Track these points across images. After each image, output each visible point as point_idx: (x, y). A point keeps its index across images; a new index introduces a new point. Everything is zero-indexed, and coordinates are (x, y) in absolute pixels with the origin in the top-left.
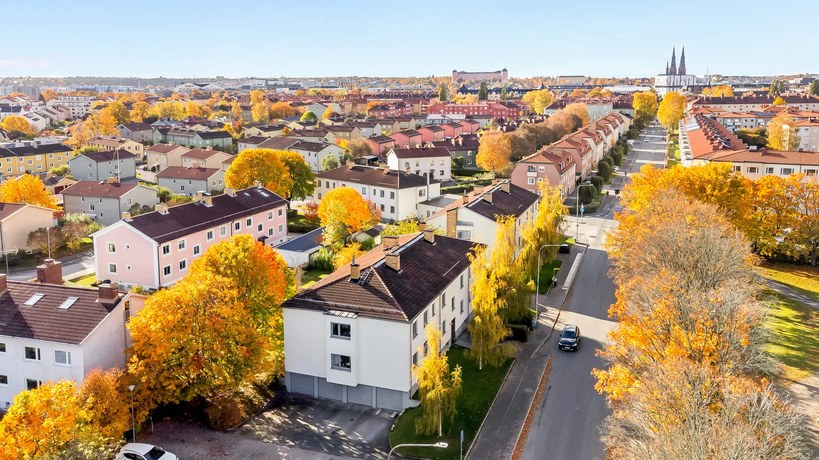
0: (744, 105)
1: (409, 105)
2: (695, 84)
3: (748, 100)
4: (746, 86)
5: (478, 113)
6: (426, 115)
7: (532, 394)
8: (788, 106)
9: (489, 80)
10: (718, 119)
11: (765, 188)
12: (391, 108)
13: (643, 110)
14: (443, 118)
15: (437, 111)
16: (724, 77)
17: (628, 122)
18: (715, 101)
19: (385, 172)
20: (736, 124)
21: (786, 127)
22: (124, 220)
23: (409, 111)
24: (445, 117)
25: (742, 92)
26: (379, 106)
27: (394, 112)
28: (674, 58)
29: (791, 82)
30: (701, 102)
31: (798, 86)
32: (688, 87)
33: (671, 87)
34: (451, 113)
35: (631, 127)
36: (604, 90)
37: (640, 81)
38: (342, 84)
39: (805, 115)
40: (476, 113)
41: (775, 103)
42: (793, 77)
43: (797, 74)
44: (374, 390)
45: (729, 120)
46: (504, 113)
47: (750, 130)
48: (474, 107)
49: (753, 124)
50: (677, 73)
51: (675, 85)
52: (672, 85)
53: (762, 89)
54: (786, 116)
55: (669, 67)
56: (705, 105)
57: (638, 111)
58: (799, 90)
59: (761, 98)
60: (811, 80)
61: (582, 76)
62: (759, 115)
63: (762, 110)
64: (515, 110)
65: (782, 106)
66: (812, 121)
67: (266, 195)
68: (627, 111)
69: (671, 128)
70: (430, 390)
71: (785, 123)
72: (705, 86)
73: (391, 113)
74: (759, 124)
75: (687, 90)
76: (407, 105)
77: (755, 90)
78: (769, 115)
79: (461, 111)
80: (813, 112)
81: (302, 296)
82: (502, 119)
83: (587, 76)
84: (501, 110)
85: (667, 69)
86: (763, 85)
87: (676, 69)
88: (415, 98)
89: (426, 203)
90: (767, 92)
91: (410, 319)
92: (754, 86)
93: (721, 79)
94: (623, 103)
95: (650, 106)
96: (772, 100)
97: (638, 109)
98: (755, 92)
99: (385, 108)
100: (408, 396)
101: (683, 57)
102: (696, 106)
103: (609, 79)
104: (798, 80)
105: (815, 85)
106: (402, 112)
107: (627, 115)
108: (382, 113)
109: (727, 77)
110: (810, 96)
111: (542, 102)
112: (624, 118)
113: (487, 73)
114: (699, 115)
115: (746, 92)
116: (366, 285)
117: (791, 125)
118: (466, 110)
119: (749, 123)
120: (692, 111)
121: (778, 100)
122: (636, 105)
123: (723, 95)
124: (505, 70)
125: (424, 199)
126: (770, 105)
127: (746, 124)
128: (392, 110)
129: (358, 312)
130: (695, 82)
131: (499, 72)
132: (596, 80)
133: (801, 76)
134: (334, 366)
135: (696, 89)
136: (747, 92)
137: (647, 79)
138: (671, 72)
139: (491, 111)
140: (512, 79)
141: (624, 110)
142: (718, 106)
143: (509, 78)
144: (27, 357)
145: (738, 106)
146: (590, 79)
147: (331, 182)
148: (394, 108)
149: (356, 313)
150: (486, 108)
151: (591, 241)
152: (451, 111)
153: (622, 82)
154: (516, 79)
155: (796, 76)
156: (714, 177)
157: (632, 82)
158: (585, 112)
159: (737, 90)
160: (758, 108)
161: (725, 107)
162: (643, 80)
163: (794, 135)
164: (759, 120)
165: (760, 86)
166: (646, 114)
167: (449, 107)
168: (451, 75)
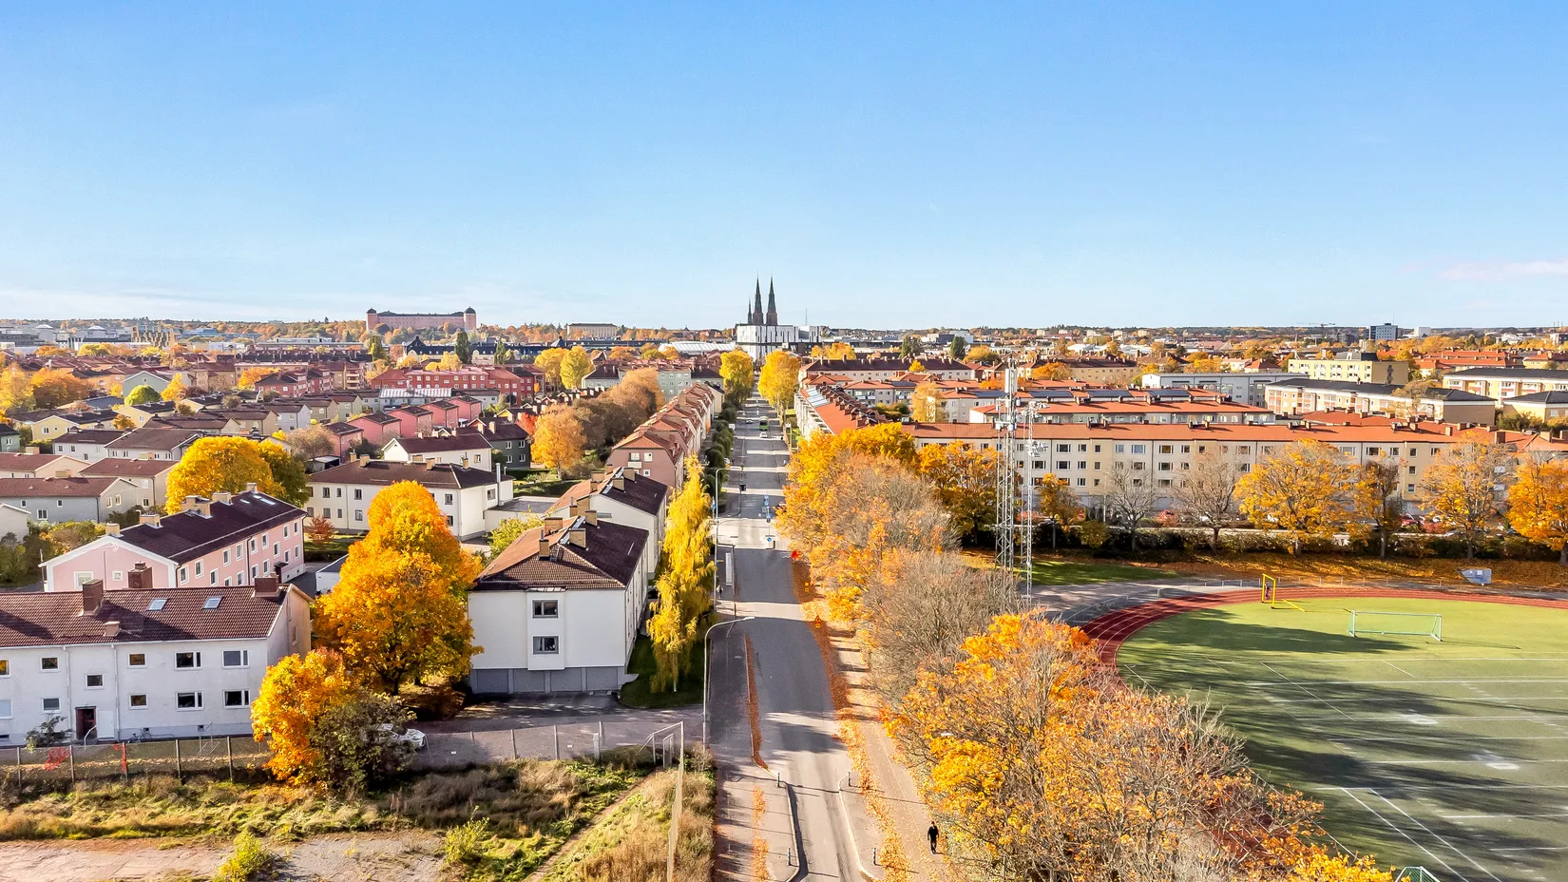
0: (874, 373)
1: (328, 373)
2: (798, 340)
3: (877, 365)
4: (870, 344)
5: (469, 386)
6: (378, 391)
7: (744, 659)
8: (928, 373)
9: (441, 329)
10: (846, 391)
11: (927, 457)
12: (300, 379)
13: (736, 380)
14: (409, 395)
15: (393, 383)
16: (833, 330)
17: (719, 399)
18: (836, 365)
19: (429, 467)
20: (869, 398)
21: (931, 400)
22: (110, 535)
23: (327, 384)
24: (413, 392)
25: (866, 354)
26: (276, 375)
27: (304, 386)
28: (758, 296)
29: (924, 339)
30: (816, 367)
31: (934, 346)
32: (790, 344)
33: (763, 344)
34: (419, 386)
35: (724, 406)
36: (662, 348)
37: (707, 334)
38: (141, 333)
39: (950, 384)
40: (465, 386)
41: (911, 368)
42: (925, 333)
43: (930, 327)
44: (584, 671)
45: (860, 393)
46: (515, 386)
47: (888, 406)
48: (461, 376)
49: (890, 397)
50: (765, 322)
51: (769, 341)
52: (763, 342)
53: (891, 350)
54: (932, 386)
55: (752, 312)
56: (825, 372)
57: (728, 382)
58: (937, 352)
59: (892, 364)
60: (950, 338)
61: (611, 325)
62: (896, 386)
63: (898, 379)
64: (529, 381)
65: (921, 373)
66: (960, 392)
67: (272, 503)
68: (715, 381)
69: (782, 407)
70: (666, 644)
71: (930, 394)
72: (813, 344)
73: (300, 387)
74: (897, 398)
75: (790, 349)
76: (324, 374)
77: (882, 350)
78: (909, 385)
79: (437, 382)
80: (959, 381)
81: (488, 580)
82: (513, 396)
83: (619, 325)
84: (511, 382)
85: (750, 314)
86: (892, 343)
87: (762, 315)
88: (336, 361)
89: (497, 508)
90: (897, 354)
91: (625, 584)
92: (879, 345)
93: (828, 333)
94: (705, 369)
95: (747, 373)
96: (907, 365)
97: (729, 378)
98: (883, 354)
99: (288, 378)
100: (623, 671)
101: (772, 296)
102: (814, 373)
103: (656, 331)
104: (933, 338)
105: (957, 345)
106: (316, 387)
107: (717, 388)
108: (285, 389)
109: (837, 330)
110: (953, 361)
111: (575, 368)
112: (714, 391)
113: (435, 315)
114: (821, 385)
115: (871, 354)
116: (560, 561)
117: (937, 396)
118: (447, 382)
119: (885, 397)
120: (808, 381)
121: (915, 365)
122: (726, 372)
123: (845, 356)
124: (470, 311)
125: (493, 503)
126: (906, 371)
127: (881, 397)
128: (302, 383)
129: (565, 586)
130: (797, 337)
131: (460, 314)
132: (635, 331)
133: (935, 331)
134: (537, 650)
135: (803, 348)
136: (873, 354)
137: (718, 331)
138: (755, 319)
139: (492, 382)
140: (484, 328)
141: (709, 380)
142: (840, 373)
143: (478, 326)
144: (178, 666)
145: (865, 373)
146: (624, 330)
147: (333, 488)
148: (304, 378)
149: (563, 587)
150: (482, 378)
151: (734, 541)
152: (419, 383)
153: (679, 335)
154: (492, 327)
155: (928, 332)
156: (886, 438)
157: (696, 336)
158: (655, 382)
159: (858, 350)
160: (893, 376)
161: (849, 374)
162: (712, 332)
163: (941, 409)
164: (898, 393)
165: (887, 345)
166: (740, 386)
167: (415, 377)
168: (364, 318)
